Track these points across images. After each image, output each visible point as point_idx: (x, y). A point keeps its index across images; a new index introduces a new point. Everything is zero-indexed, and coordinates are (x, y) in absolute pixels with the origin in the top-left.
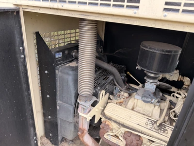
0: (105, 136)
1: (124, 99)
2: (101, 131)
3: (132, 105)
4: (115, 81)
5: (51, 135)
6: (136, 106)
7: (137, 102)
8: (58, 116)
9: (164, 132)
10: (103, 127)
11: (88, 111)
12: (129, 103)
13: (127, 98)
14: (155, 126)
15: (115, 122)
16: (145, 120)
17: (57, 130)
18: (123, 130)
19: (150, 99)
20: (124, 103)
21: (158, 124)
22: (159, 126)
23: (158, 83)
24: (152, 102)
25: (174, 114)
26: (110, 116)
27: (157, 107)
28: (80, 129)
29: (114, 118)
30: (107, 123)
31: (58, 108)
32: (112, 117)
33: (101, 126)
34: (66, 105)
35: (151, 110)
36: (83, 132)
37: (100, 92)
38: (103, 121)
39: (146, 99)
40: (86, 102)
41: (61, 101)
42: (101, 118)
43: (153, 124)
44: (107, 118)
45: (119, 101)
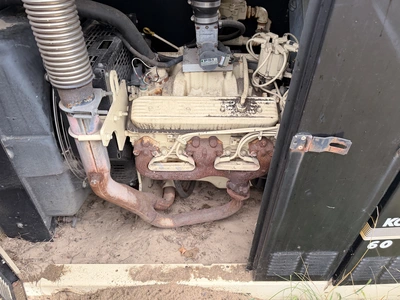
0: (151, 168)
1: (160, 83)
2: (139, 161)
3: (183, 88)
4: (128, 45)
5: (20, 225)
6: (191, 88)
7: (190, 78)
8: (20, 176)
9: (256, 111)
10: (141, 153)
11: (95, 125)
12: (175, 87)
13: (166, 80)
14: (239, 107)
15: (162, 130)
16: (219, 104)
17: (33, 206)
18: (183, 139)
19: (216, 59)
20: (165, 90)
21: (243, 101)
22: (244, 105)
23: (220, 23)
24: (221, 64)
25: (258, 80)
26: (147, 122)
27: (229, 74)
28: (93, 173)
29: (158, 122)
30: (146, 140)
31: (10, 154)
32: (153, 122)
33: (135, 152)
34: (29, 138)
35: (219, 85)
36: (101, 177)
37: (107, 74)
38: (135, 142)
39: (207, 63)
40: (83, 103)
41: (9, 135)
42: (128, 138)
43: (234, 106)
44: (141, 130)
45: (153, 91)
